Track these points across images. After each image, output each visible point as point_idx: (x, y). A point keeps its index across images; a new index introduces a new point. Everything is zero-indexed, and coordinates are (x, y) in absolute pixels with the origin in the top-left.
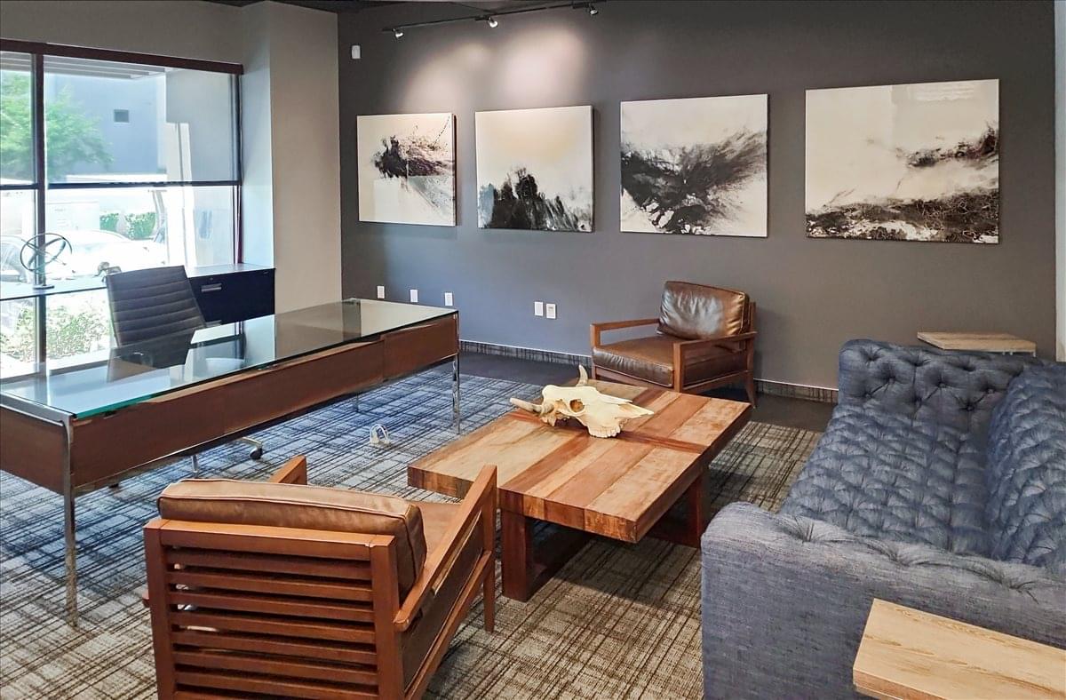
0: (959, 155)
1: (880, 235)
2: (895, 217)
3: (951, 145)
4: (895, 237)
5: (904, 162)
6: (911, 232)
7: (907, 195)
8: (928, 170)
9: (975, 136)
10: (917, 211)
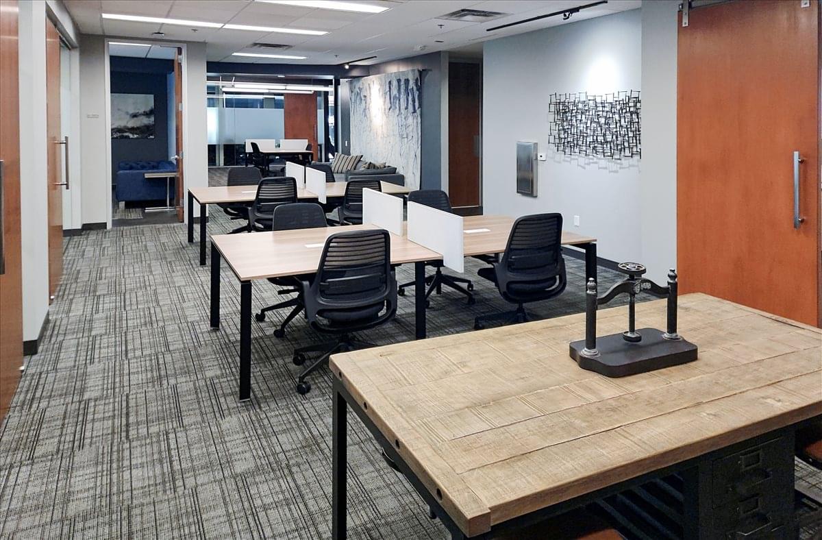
0: (143, 115)
1: (122, 137)
2: (126, 132)
3: (141, 111)
4: (127, 137)
5: (128, 116)
6: (131, 136)
7: (130, 125)
8: (135, 118)
9: (148, 109)
10: (132, 130)
